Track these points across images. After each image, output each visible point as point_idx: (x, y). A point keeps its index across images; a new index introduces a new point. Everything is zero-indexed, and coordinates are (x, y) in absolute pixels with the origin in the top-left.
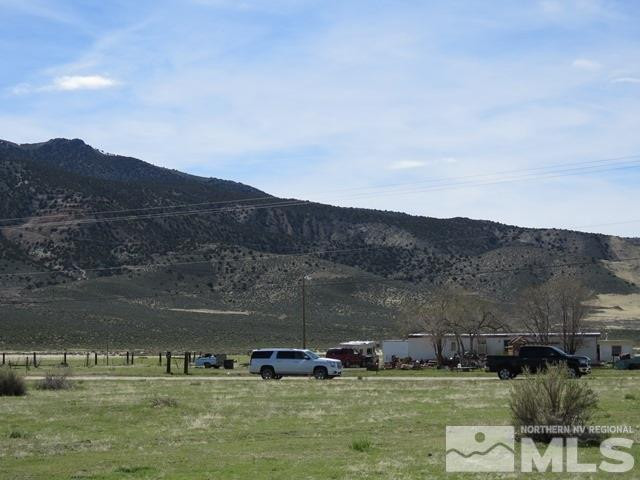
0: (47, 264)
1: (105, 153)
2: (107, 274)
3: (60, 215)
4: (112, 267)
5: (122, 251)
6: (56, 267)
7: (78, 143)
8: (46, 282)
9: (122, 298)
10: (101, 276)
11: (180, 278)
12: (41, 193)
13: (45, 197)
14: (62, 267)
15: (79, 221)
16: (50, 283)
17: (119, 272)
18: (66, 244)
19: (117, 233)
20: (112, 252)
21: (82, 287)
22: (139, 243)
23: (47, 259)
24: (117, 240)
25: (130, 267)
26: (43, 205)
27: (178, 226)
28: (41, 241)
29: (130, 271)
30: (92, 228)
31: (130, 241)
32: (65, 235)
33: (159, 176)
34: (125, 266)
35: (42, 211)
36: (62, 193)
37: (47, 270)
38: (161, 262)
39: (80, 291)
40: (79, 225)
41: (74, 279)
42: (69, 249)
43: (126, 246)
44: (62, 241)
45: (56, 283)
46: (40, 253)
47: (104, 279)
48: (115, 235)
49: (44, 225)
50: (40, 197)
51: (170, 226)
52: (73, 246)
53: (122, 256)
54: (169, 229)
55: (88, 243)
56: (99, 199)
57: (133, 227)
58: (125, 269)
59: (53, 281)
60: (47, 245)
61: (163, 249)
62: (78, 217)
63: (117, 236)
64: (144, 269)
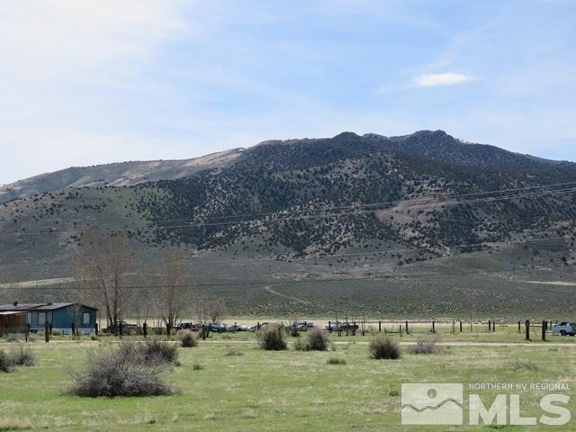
0: (415, 243)
1: (464, 142)
2: (469, 250)
3: (426, 199)
4: (473, 244)
5: (482, 230)
6: (424, 245)
7: (440, 134)
8: (414, 259)
9: (481, 272)
10: (463, 252)
11: (536, 253)
12: (409, 179)
13: (413, 182)
14: (428, 245)
15: (443, 204)
16: (418, 260)
17: (479, 249)
18: (432, 225)
19: (478, 214)
20: (473, 230)
21: (447, 262)
22: (497, 222)
23: (415, 238)
24: (477, 220)
25: (490, 244)
26: (410, 190)
27: (533, 206)
28: (410, 222)
29: (490, 247)
30: (455, 210)
31: (489, 221)
32: (430, 216)
33: (514, 161)
34: (485, 243)
35: (410, 195)
36: (427, 179)
37: (415, 248)
38: (518, 239)
39: (445, 266)
40: (443, 207)
41: (440, 256)
42: (434, 229)
43: (486, 225)
44: (428, 222)
45: (423, 260)
46: (409, 233)
47: (466, 256)
48: (475, 215)
49: (411, 208)
50: (408, 183)
51: (526, 206)
52: (438, 226)
53: (483, 235)
54: (524, 208)
55: (451, 223)
56: (460, 183)
57: (492, 208)
58: (485, 246)
59: (421, 257)
60: (416, 226)
61: (519, 228)
62: (442, 199)
63: (478, 217)
64: (502, 245)
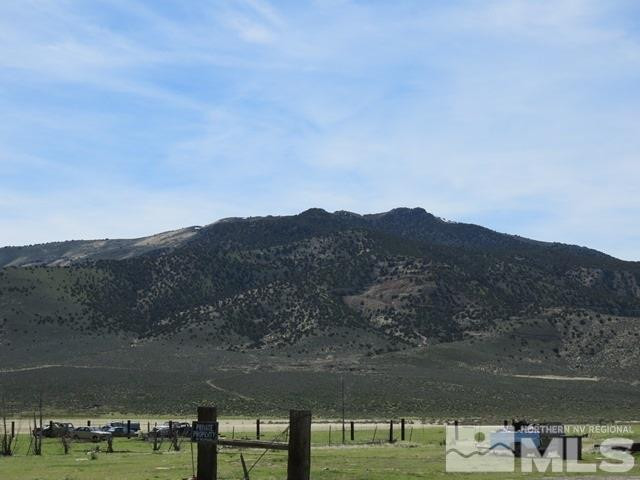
0: (388, 332)
1: (446, 221)
2: (448, 340)
3: (401, 282)
4: (456, 333)
5: (464, 317)
6: (397, 334)
7: (420, 212)
8: (386, 349)
9: (462, 364)
10: (441, 342)
11: (524, 343)
12: (382, 261)
13: (386, 264)
14: (403, 334)
15: (420, 287)
16: (390, 350)
17: (460, 338)
18: (407, 311)
19: (459, 299)
20: (454, 317)
21: (423, 353)
22: (481, 308)
23: (388, 326)
24: (458, 306)
25: (472, 333)
26: (383, 273)
27: (521, 291)
28: (382, 308)
29: (472, 336)
30: (433, 295)
31: (472, 306)
32: (406, 301)
33: (501, 242)
34: (467, 332)
35: (384, 278)
36: (403, 260)
37: (387, 337)
38: (503, 326)
39: (420, 357)
40: (420, 291)
41: (414, 346)
42: (409, 315)
43: (468, 312)
44: (404, 308)
45: (396, 350)
46: (382, 321)
47: (445, 346)
48: (456, 300)
49: (384, 292)
50: (381, 264)
51: (513, 291)
52: (414, 312)
53: (464, 322)
54: (512, 294)
55: (429, 309)
56: (439, 265)
57: (475, 292)
58: (467, 334)
59: (393, 347)
60: (388, 312)
61: (506, 315)
62: (418, 282)
63: (459, 302)
64: (487, 334)
